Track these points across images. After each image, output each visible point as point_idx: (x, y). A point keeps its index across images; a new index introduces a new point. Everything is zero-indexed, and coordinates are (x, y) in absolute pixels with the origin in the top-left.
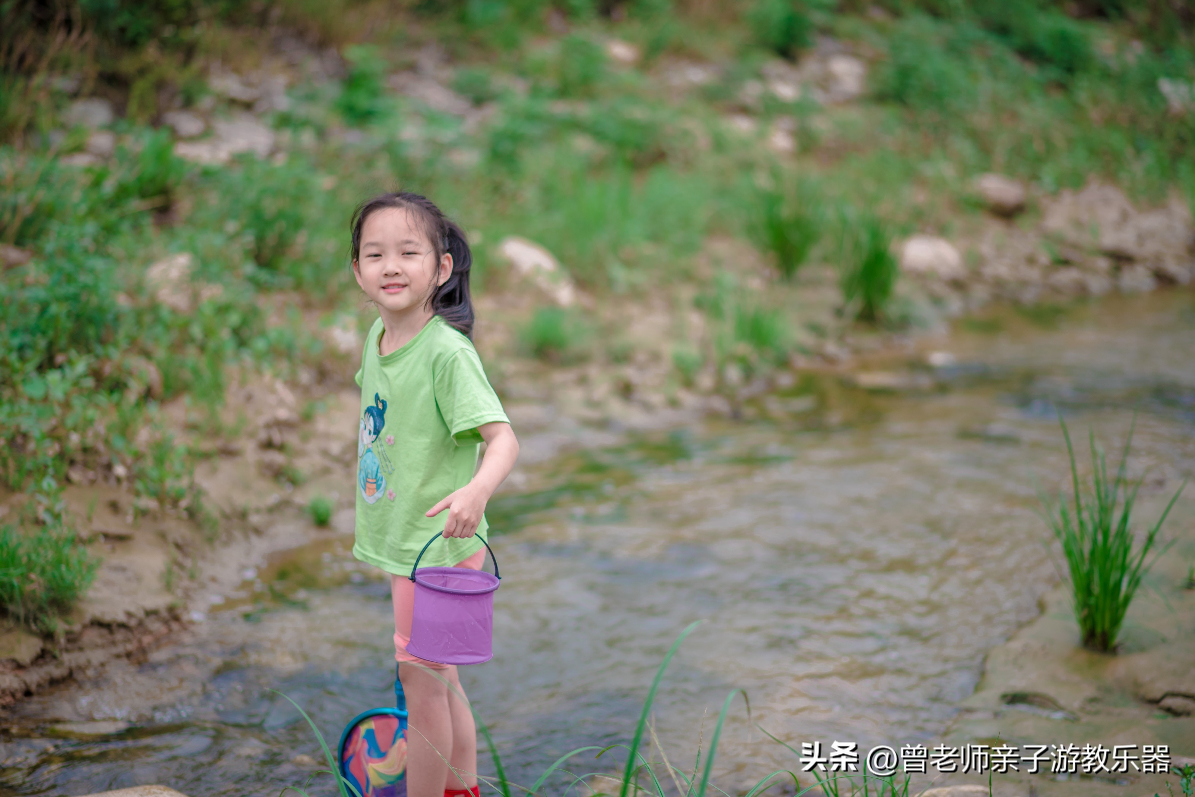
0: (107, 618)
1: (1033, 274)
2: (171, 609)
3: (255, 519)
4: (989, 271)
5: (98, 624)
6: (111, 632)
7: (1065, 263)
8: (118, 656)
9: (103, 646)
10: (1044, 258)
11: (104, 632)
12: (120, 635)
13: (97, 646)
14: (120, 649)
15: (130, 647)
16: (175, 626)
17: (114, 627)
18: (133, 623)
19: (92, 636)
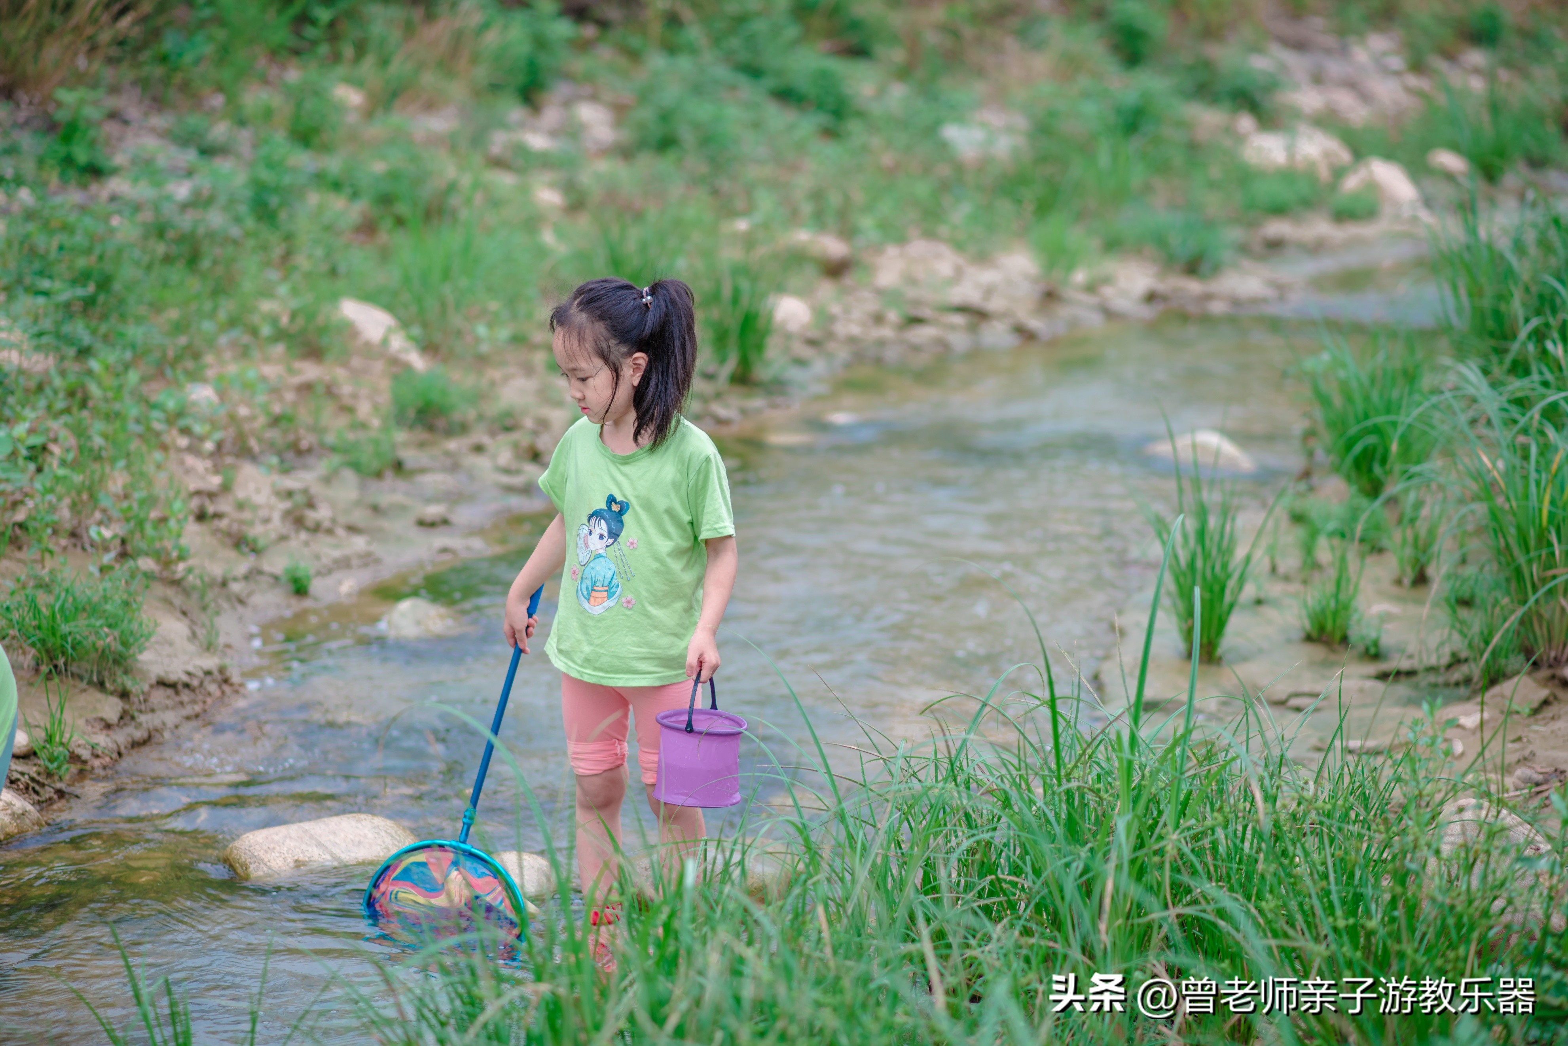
0: (172, 678)
1: (887, 332)
2: (222, 670)
3: (236, 587)
4: (842, 329)
5: (162, 683)
6: (177, 693)
7: (916, 321)
8: (188, 718)
9: (173, 708)
10: (893, 316)
11: (170, 692)
12: (185, 696)
13: (167, 708)
14: (188, 710)
15: (198, 708)
16: (226, 688)
17: (180, 687)
18: (195, 683)
19: (159, 696)
